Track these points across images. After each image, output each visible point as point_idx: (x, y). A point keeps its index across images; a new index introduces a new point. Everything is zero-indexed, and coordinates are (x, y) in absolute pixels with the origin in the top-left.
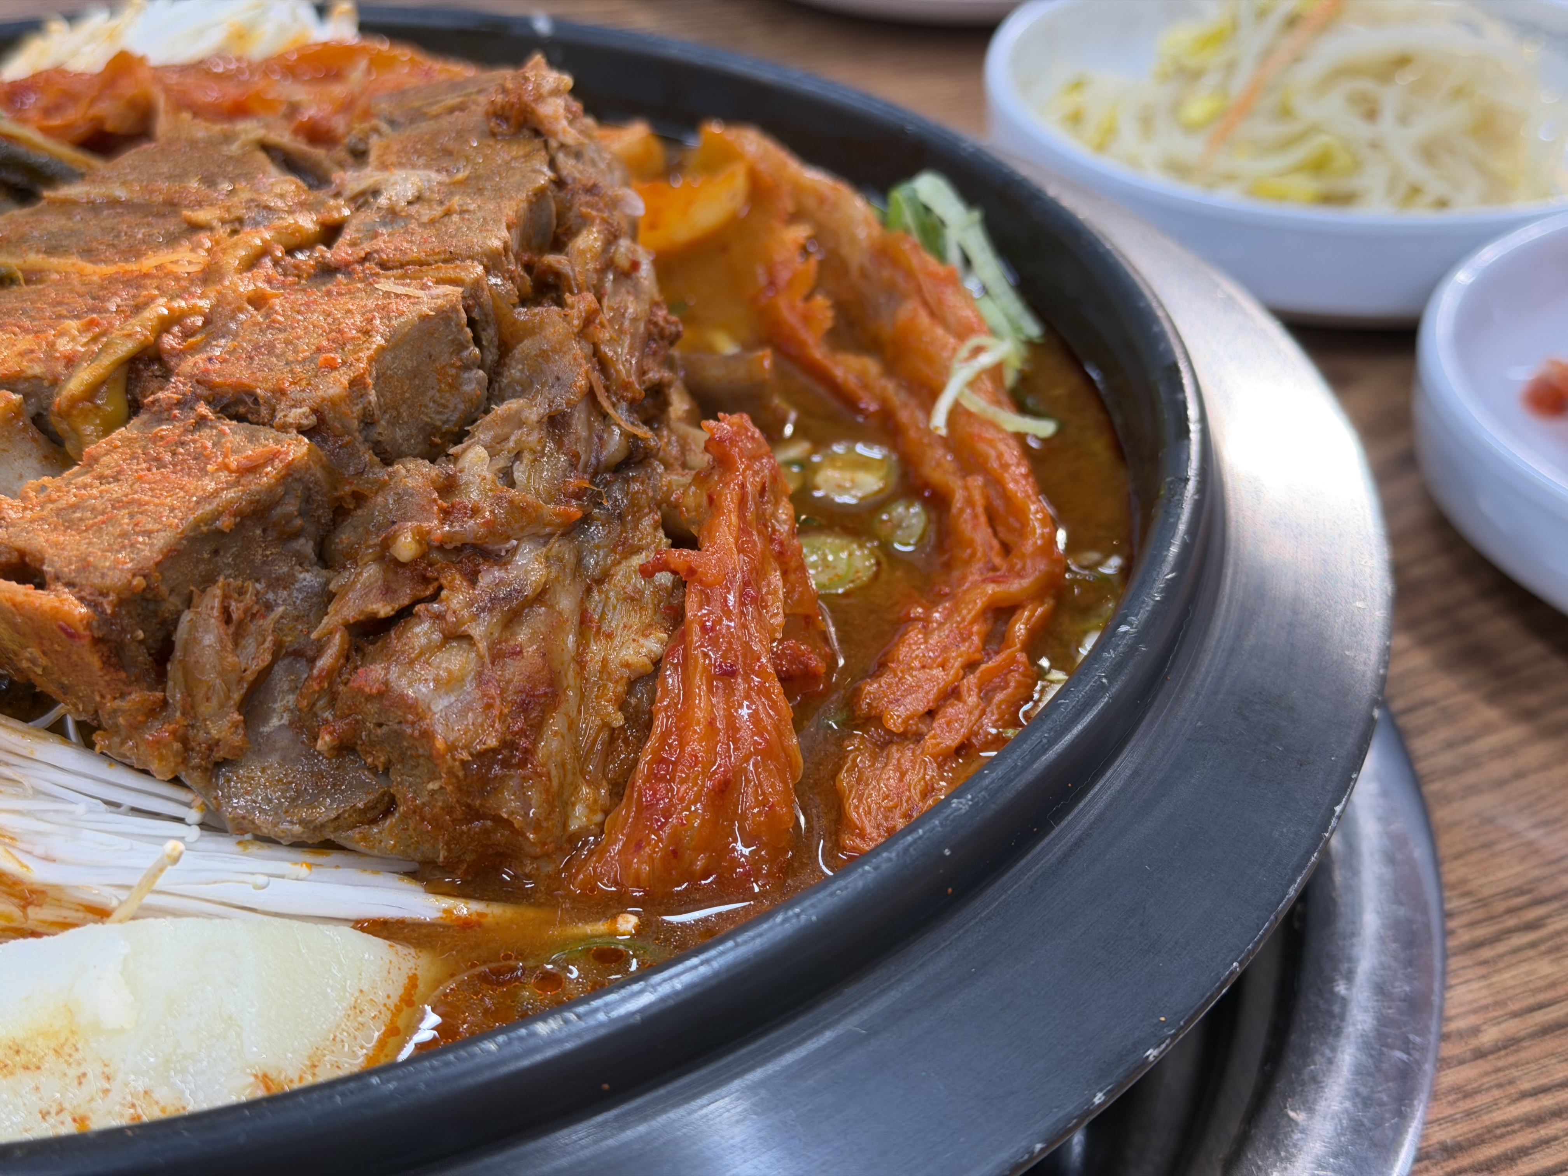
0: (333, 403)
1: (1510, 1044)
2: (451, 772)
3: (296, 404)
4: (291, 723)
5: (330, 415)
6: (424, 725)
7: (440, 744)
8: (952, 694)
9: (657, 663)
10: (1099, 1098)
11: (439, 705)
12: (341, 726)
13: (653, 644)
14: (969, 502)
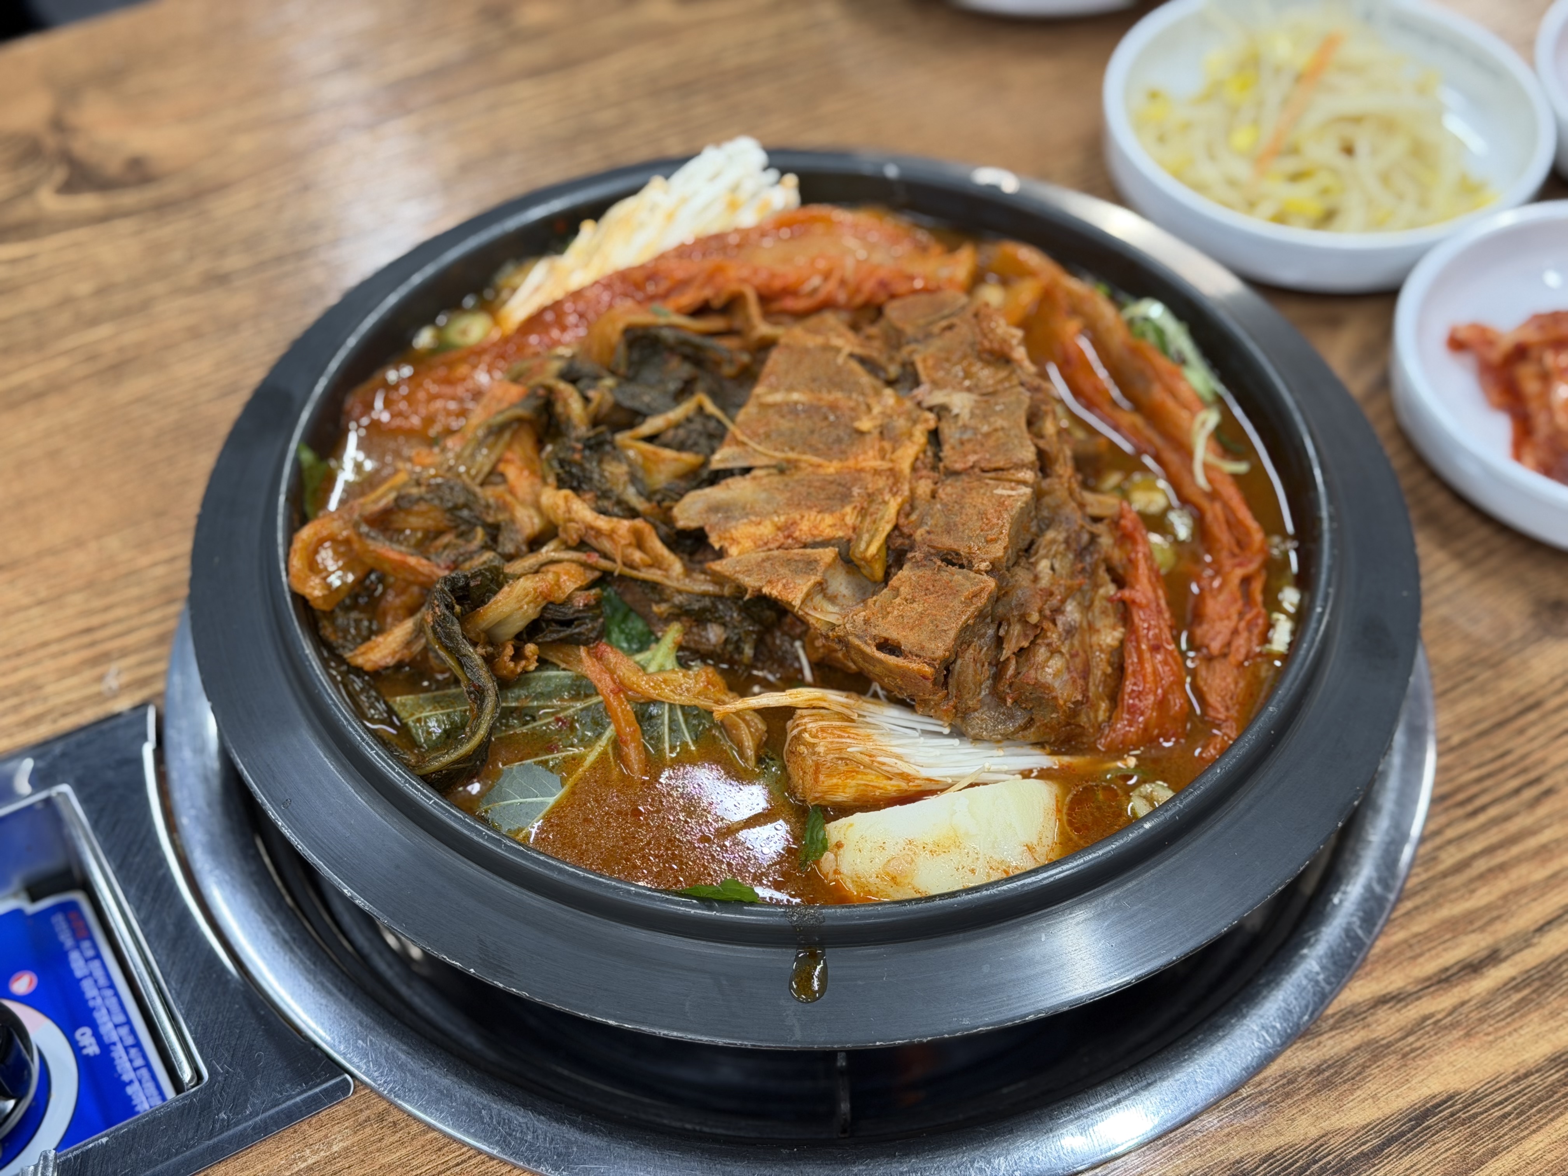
0: (999, 558)
1: (1464, 743)
2: (1065, 711)
3: (984, 560)
4: (990, 693)
5: (997, 564)
6: (1054, 694)
7: (1061, 702)
8: (1235, 632)
9: (1122, 642)
10: (1340, 824)
11: (1057, 684)
12: (1015, 695)
13: (1119, 633)
14: (1215, 517)
